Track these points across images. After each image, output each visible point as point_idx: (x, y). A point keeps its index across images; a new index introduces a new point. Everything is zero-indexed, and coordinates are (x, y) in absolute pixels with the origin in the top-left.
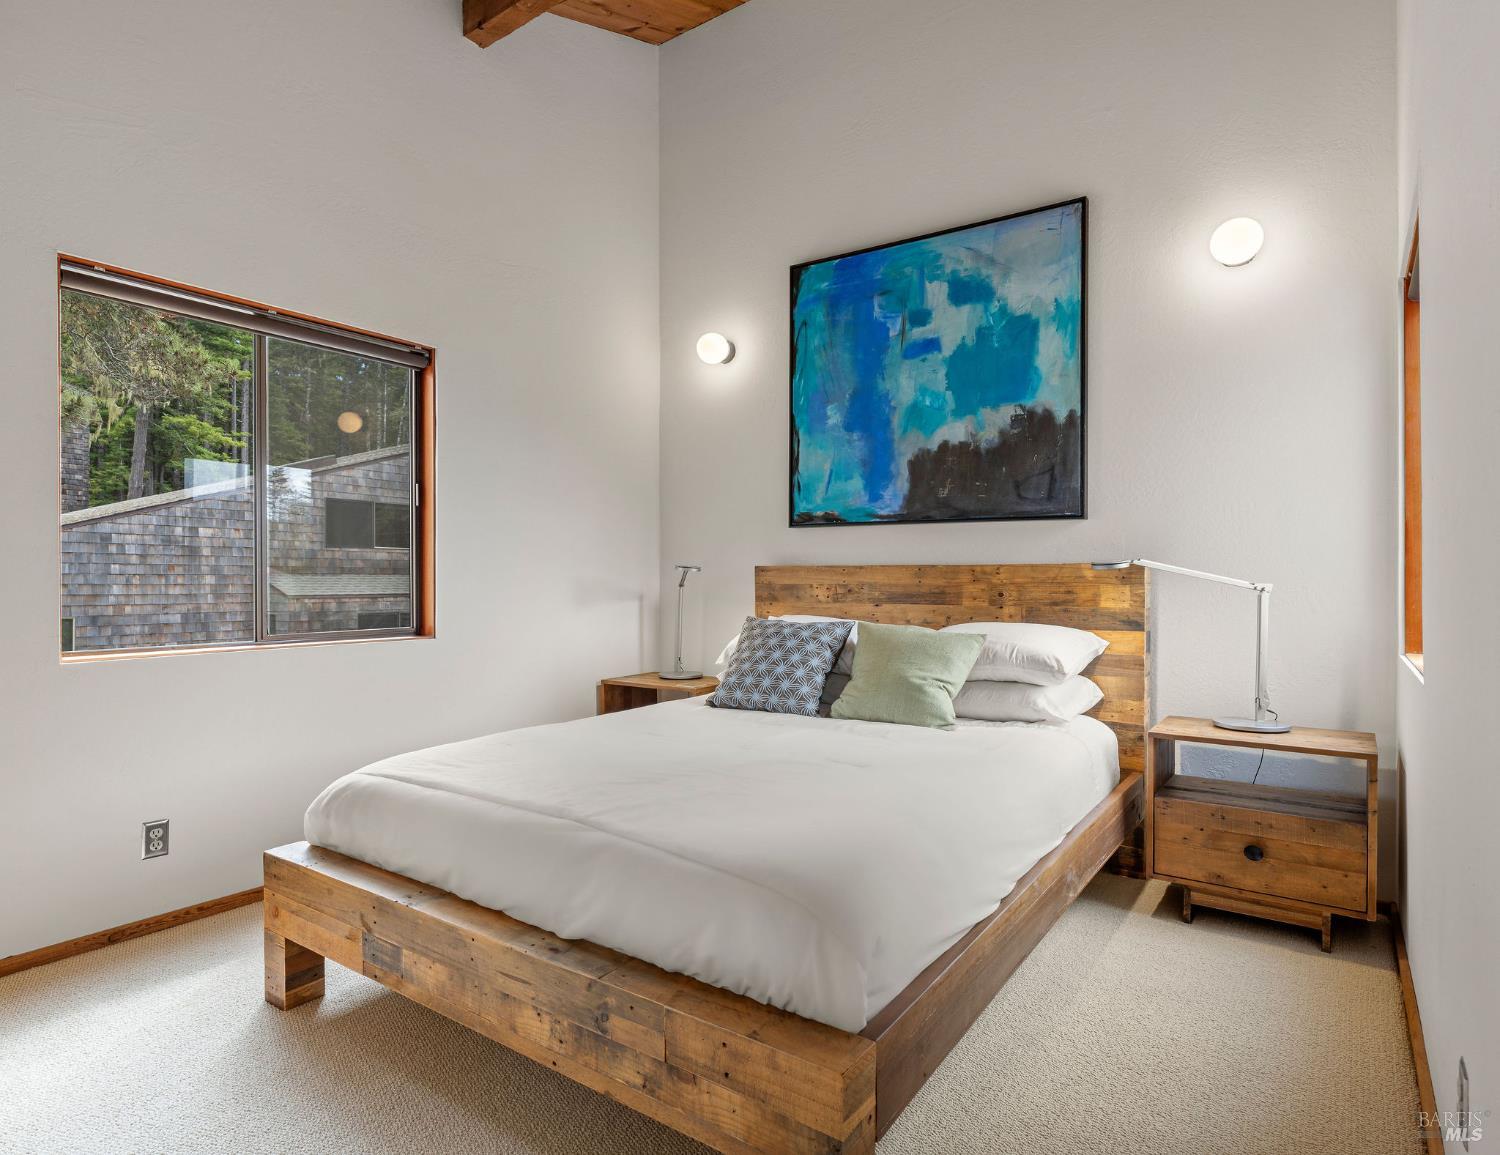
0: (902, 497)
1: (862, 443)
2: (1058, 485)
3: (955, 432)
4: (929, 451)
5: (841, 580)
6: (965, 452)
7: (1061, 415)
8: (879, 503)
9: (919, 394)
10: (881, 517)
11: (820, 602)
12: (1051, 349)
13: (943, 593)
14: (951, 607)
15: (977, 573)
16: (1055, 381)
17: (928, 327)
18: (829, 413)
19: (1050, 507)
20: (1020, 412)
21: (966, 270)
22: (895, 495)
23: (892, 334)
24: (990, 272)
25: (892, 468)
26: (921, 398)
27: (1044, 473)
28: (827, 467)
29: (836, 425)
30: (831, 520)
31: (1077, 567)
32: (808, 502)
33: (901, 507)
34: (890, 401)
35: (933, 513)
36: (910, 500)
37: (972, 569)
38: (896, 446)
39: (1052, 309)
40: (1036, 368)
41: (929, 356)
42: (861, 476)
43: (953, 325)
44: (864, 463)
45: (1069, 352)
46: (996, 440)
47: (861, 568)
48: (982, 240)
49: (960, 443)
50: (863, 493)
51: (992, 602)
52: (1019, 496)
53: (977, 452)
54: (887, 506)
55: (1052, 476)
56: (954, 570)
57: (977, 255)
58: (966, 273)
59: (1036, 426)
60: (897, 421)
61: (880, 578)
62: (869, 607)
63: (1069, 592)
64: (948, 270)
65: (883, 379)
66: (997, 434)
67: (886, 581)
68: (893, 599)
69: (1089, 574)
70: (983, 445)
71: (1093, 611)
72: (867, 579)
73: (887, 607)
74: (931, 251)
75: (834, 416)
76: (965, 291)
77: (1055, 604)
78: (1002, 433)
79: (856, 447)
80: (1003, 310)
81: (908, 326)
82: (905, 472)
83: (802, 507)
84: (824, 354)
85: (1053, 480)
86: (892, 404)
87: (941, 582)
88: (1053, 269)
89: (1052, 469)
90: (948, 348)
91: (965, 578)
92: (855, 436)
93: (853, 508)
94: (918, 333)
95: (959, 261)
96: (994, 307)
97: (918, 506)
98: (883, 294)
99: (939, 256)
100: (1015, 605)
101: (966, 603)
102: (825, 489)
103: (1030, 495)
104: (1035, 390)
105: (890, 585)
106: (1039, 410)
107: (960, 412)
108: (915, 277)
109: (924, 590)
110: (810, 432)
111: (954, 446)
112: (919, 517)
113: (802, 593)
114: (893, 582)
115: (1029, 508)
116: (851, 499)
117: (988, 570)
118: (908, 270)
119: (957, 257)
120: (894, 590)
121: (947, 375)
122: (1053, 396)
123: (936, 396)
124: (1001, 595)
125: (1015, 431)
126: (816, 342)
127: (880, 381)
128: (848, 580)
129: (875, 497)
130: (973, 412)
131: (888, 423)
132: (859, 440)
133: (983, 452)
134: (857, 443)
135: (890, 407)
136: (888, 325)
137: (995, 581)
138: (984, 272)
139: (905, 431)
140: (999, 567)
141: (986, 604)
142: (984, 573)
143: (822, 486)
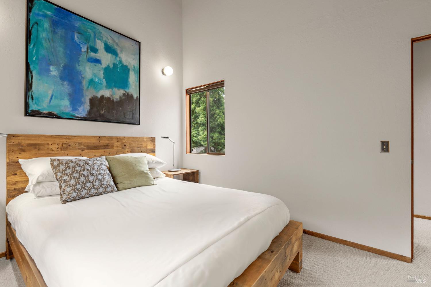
0: (86, 112)
1: (69, 87)
2: (134, 115)
3: (107, 93)
4: (97, 97)
5: (65, 141)
6: (109, 100)
7: (135, 96)
8: (77, 112)
9: (93, 76)
10: (77, 117)
11: (53, 150)
12: (132, 78)
13: (108, 145)
14: (110, 150)
15: (118, 139)
16: (133, 87)
17: (97, 54)
18: (51, 69)
19: (132, 121)
20: (125, 92)
21: (110, 43)
22: (84, 110)
23: (82, 50)
24: (117, 48)
25: (83, 99)
26: (94, 78)
27: (131, 111)
28: (50, 93)
29: (55, 76)
30: (51, 115)
31: (143, 138)
32: (37, 105)
33: (86, 115)
34: (82, 75)
35: (99, 119)
36: (89, 113)
37: (117, 138)
38: (84, 92)
39: (133, 67)
40: (129, 82)
41: (97, 65)
42: (68, 99)
43: (106, 59)
44: (70, 95)
45: (137, 81)
46: (119, 99)
47: (75, 136)
48: (116, 37)
49: (108, 97)
50: (69, 106)
51: (122, 148)
52: (125, 117)
53: (113, 101)
54: (81, 114)
55: (133, 113)
56: (111, 138)
57: (113, 40)
58: (110, 44)
59: (128, 97)
60: (85, 83)
61: (83, 140)
62: (79, 151)
63: (141, 144)
64: (104, 39)
65: (79, 65)
66: (119, 98)
67: (86, 142)
68: (89, 148)
69: (145, 139)
70: (115, 100)
71: (146, 149)
72: (78, 140)
73: (86, 151)
74: (98, 30)
75: (54, 71)
76: (109, 49)
77: (138, 147)
78: (120, 97)
79: (66, 88)
80: (121, 62)
81: (89, 51)
82: (88, 103)
83: (33, 107)
84: (48, 42)
85: (133, 114)
86: (83, 76)
87: (107, 142)
88: (133, 57)
89: (133, 111)
90: (104, 65)
91: (115, 140)
92: (66, 83)
93: (65, 112)
94: (92, 54)
95: (107, 38)
96: (118, 59)
97: (93, 115)
98: (79, 33)
99: (100, 33)
100: (129, 148)
101: (115, 148)
102: (48, 102)
103: (128, 117)
104: (128, 88)
105: (88, 143)
106: (130, 94)
107: (109, 86)
108: (92, 35)
109: (101, 144)
110: (40, 73)
111: (106, 98)
112: (93, 119)
113: (41, 147)
114: (89, 142)
115: (127, 121)
116: (63, 108)
117: (121, 138)
118: (89, 31)
119: (107, 36)
120: (90, 145)
121: (103, 73)
122: (132, 90)
123: (100, 79)
124: (125, 145)
125: (124, 98)
126: (43, 35)
127: (77, 65)
128: (68, 141)
129: (75, 109)
130: (112, 89)
131: (81, 83)
132: (68, 85)
133: (115, 102)
134: (66, 86)
135: (82, 77)
136: (81, 46)
137: (123, 141)
138: (116, 47)
139: (88, 87)
140: (124, 137)
141: (121, 148)
142: (120, 139)
143: (47, 100)
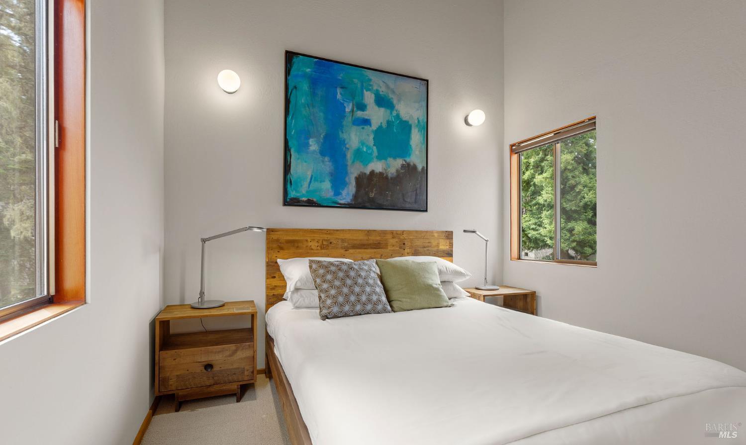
0: (352, 195)
1: (330, 164)
2: (418, 197)
3: (377, 166)
4: (365, 174)
5: (326, 237)
6: (382, 176)
7: (420, 168)
8: (339, 197)
9: (360, 144)
10: (340, 204)
11: (312, 249)
12: (416, 137)
13: (379, 243)
14: (383, 250)
15: (394, 234)
16: (417, 153)
17: (365, 112)
18: (311, 143)
19: (416, 206)
20: (404, 163)
21: (383, 91)
22: (348, 194)
23: (347, 110)
24: (393, 97)
25: (347, 179)
26: (361, 147)
27: (413, 191)
28: (309, 173)
29: (314, 151)
30: (311, 203)
31: (432, 232)
32: (296, 191)
33: (351, 200)
34: (346, 145)
35: (368, 205)
36: (355, 197)
37: (392, 232)
38: (349, 168)
39: (416, 122)
40: (411, 145)
41: (366, 127)
42: (329, 181)
43: (377, 116)
44: (331, 174)
45: (422, 141)
46: (395, 174)
47: (337, 230)
48: (390, 80)
49: (380, 172)
50: (330, 190)
51: (400, 248)
52: (404, 200)
53: (387, 178)
54: (344, 199)
55: (416, 193)
56: (384, 232)
57: (388, 87)
58: (383, 93)
59: (409, 169)
60: (349, 156)
61: (348, 236)
62: (342, 251)
63: (429, 242)
64: (375, 88)
65: (342, 132)
66: (395, 171)
67: (351, 238)
68: (355, 247)
69: (436, 235)
70: (390, 175)
71: (437, 250)
72: (341, 236)
73: (351, 251)
74: (367, 76)
75: (314, 146)
76: (382, 101)
77: (425, 247)
78: (397, 171)
79: (327, 166)
80: (398, 116)
81: (355, 109)
82: (353, 183)
83: (292, 194)
84: (307, 108)
85: (416, 195)
86: (347, 146)
87: (378, 238)
88: (417, 105)
89: (416, 190)
90: (374, 126)
91: (389, 236)
92: (327, 159)
93: (325, 198)
94: (359, 114)
95: (379, 86)
96: (394, 113)
97: (360, 200)
98: (342, 88)
99: (370, 80)
100: (410, 248)
101: (390, 248)
102: (308, 185)
103: (408, 200)
104: (410, 155)
105: (353, 240)
106: (412, 164)
107: (380, 157)
108: (359, 85)
109: (371, 242)
110: (299, 151)
111: (377, 173)
112: (360, 206)
113: (300, 245)
114: (355, 238)
115: (408, 206)
116: (324, 192)
117: (399, 232)
118: (356, 81)
119: (379, 83)
120: (355, 242)
121: (374, 138)
122: (415, 158)
123: (368, 147)
124: (404, 244)
125: (403, 171)
126: (303, 100)
127: (340, 133)
128: (329, 237)
129: (337, 193)
130: (385, 159)
131: (345, 156)
132: (329, 161)
133: (389, 178)
134: (328, 163)
135: (346, 148)
136: (345, 105)
137: (402, 237)
138: (391, 96)
139: (353, 162)
140: (403, 231)
141: (398, 248)
142: (397, 234)
143: (306, 184)
